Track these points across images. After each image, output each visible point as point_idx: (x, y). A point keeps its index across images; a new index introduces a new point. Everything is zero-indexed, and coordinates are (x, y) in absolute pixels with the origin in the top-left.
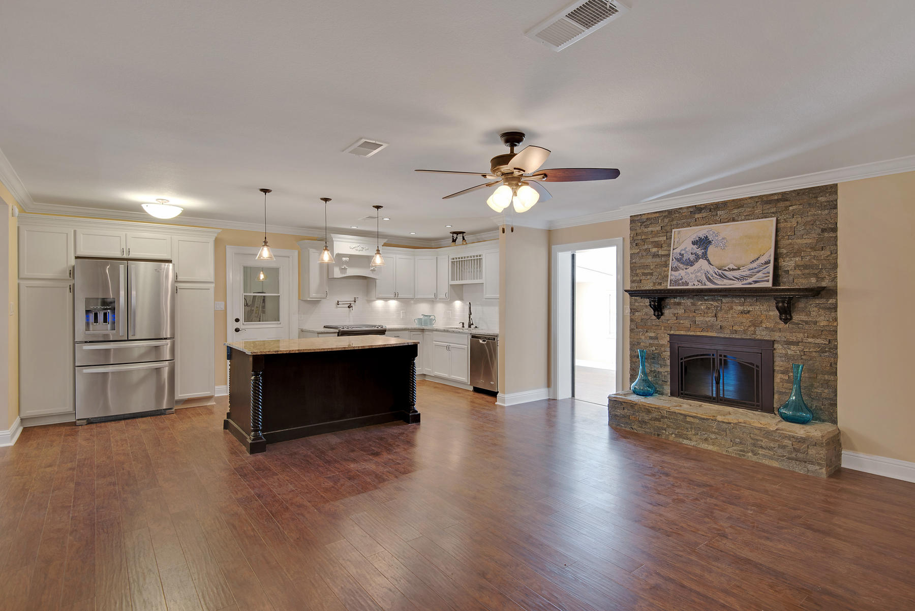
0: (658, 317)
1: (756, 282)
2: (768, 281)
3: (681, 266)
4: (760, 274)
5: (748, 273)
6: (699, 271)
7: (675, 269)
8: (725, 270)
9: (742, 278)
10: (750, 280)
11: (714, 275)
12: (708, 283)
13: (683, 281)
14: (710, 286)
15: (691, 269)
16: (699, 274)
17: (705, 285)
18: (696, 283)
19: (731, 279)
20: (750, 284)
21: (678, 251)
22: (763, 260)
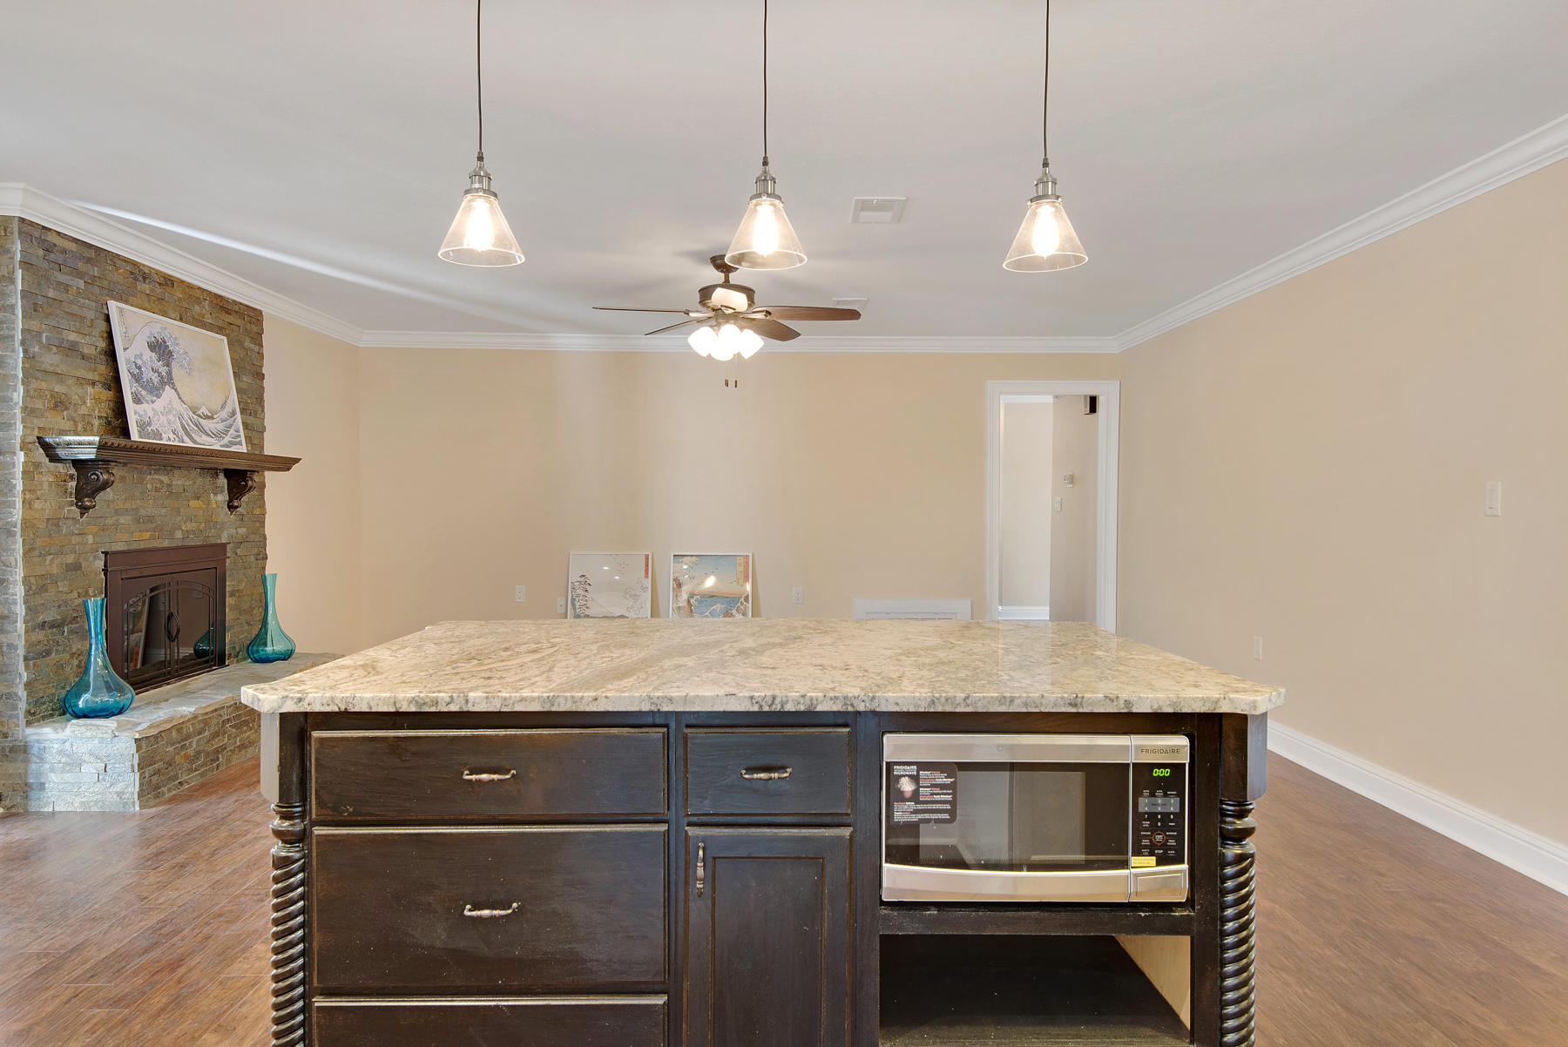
0: (84, 509)
1: (232, 444)
2: (240, 443)
3: (144, 392)
4: (232, 431)
5: (221, 426)
6: (169, 412)
7: (137, 400)
8: (199, 416)
9: (218, 435)
10: (227, 439)
11: (190, 423)
12: (186, 438)
13: (153, 427)
14: (190, 444)
15: (160, 404)
16: (171, 417)
17: (183, 442)
18: (172, 436)
19: (209, 435)
20: (227, 446)
21: (131, 354)
22: (228, 409)
